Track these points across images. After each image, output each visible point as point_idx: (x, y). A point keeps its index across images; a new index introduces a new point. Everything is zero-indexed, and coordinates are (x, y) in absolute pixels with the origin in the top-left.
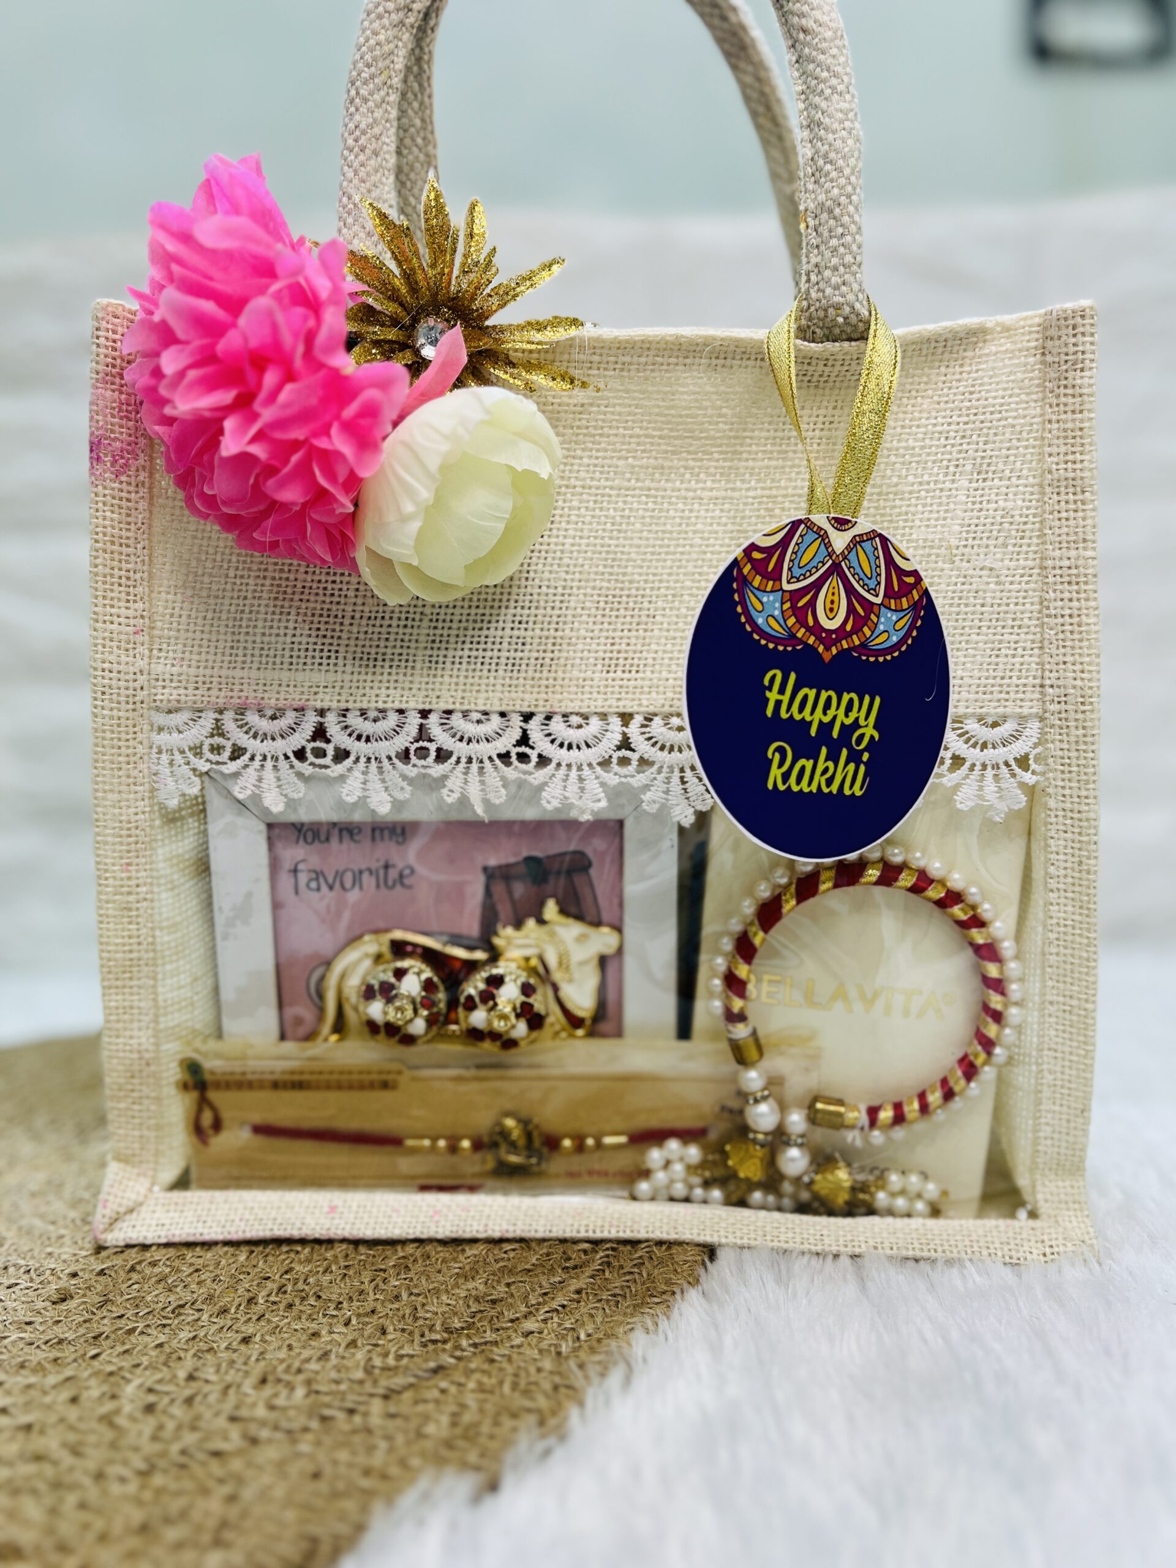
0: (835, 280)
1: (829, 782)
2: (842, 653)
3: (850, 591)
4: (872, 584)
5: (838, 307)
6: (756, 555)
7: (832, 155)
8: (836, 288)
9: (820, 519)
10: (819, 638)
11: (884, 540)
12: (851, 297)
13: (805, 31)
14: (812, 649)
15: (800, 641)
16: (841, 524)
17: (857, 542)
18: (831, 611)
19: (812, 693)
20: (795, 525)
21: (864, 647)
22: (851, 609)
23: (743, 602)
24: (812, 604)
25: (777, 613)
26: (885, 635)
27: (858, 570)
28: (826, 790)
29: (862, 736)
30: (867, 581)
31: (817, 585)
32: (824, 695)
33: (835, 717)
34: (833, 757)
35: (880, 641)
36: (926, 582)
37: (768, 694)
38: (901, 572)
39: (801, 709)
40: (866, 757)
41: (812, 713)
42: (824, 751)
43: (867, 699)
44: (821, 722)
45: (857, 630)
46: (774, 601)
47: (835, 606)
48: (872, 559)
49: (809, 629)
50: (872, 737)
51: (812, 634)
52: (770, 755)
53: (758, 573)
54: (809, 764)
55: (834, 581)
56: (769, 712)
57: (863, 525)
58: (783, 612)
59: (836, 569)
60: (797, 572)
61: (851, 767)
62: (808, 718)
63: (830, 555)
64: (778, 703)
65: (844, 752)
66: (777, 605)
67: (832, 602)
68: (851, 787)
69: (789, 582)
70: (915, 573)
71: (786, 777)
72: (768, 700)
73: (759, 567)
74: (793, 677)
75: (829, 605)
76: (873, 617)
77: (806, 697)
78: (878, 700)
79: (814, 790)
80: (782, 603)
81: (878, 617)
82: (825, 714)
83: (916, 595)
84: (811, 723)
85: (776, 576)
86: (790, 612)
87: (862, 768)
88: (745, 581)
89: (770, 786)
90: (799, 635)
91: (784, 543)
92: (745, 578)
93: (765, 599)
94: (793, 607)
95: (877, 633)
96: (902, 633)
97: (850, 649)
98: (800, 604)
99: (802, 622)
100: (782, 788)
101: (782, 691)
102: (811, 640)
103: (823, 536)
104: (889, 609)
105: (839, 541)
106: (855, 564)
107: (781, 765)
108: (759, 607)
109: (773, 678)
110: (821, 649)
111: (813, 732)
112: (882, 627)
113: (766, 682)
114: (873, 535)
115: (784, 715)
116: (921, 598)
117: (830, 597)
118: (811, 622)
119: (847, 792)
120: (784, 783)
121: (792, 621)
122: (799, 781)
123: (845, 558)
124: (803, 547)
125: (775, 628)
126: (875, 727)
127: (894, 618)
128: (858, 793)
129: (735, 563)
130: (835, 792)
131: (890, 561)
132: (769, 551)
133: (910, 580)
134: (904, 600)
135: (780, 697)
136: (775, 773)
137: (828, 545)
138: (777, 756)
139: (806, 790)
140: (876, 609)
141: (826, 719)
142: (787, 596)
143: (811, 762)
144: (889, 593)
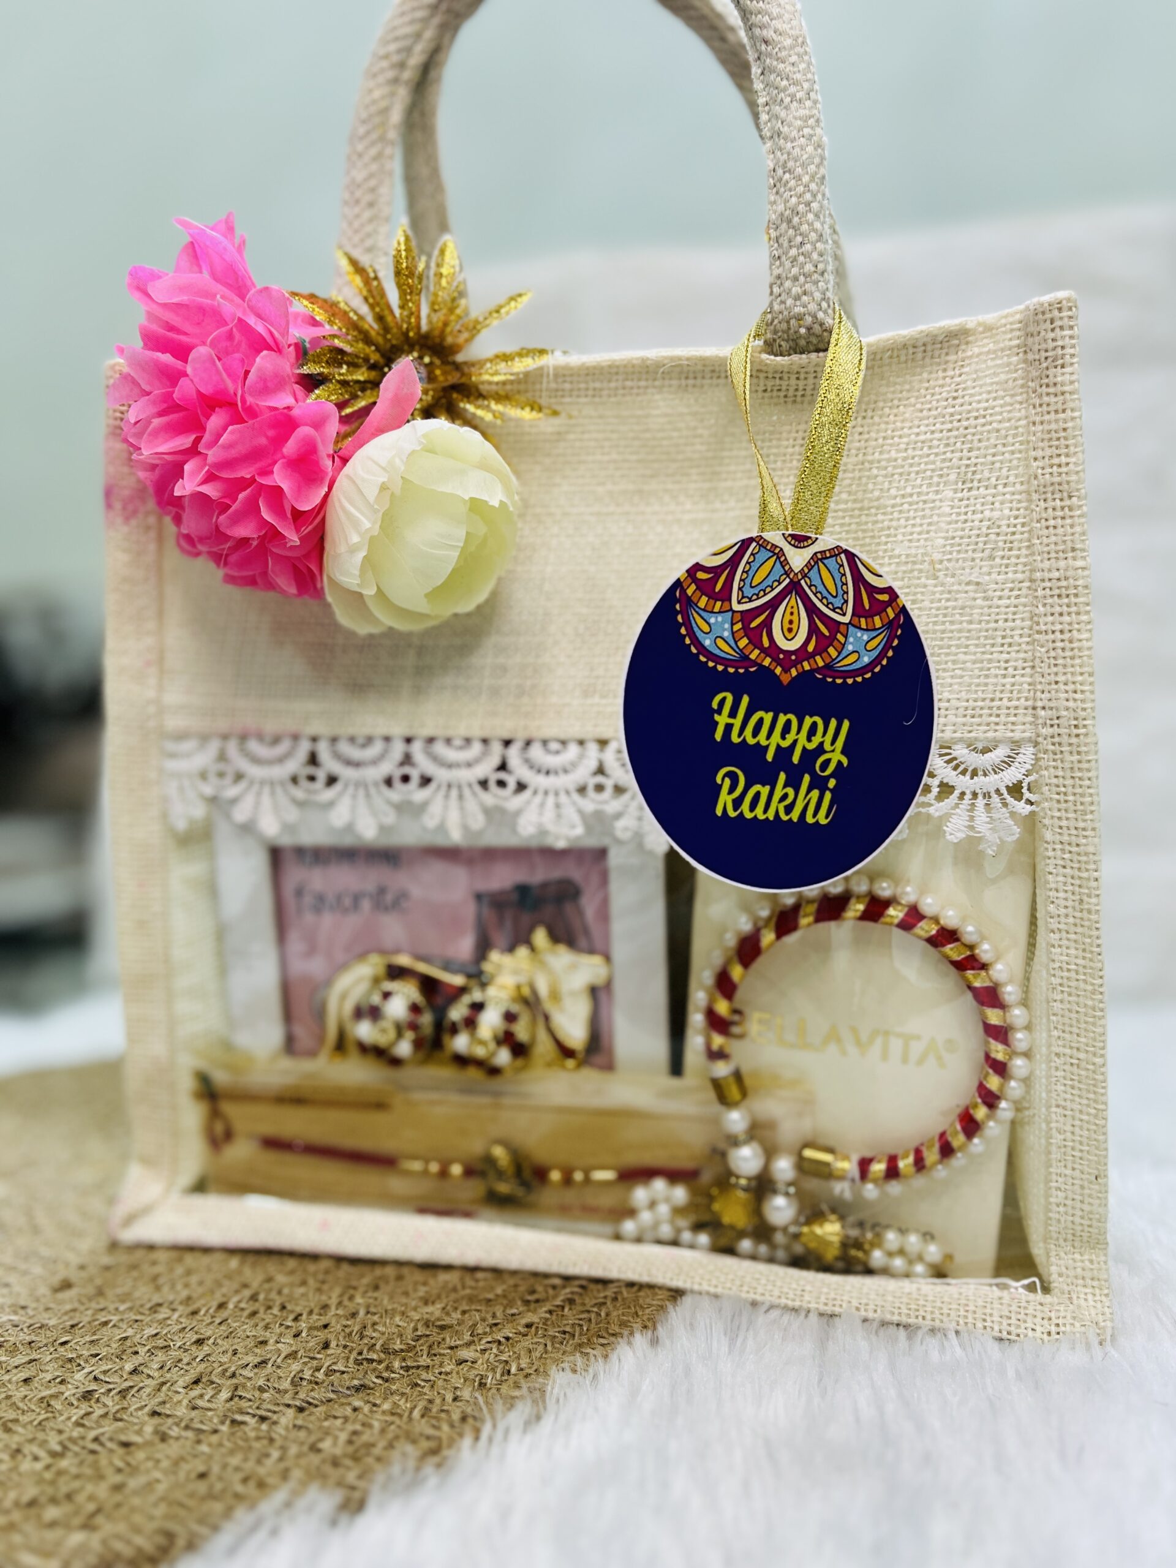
0: (796, 290)
1: (789, 809)
2: (803, 674)
3: (811, 610)
4: (837, 602)
5: (800, 318)
6: (701, 575)
7: (790, 164)
8: (797, 298)
9: (774, 537)
10: (775, 659)
11: (851, 557)
12: (812, 307)
13: (766, 42)
14: (769, 671)
15: (754, 663)
16: (799, 541)
17: (818, 559)
18: (790, 631)
19: (768, 717)
20: (745, 544)
21: (829, 668)
22: (813, 629)
23: (687, 623)
24: (768, 624)
25: (726, 634)
26: (854, 657)
27: (821, 588)
28: (785, 818)
29: (828, 761)
30: (831, 599)
31: (773, 605)
32: (782, 719)
33: (795, 742)
34: (794, 782)
35: (848, 662)
36: (904, 599)
37: (717, 717)
38: (872, 590)
39: (756, 733)
40: (832, 783)
41: (769, 736)
42: (782, 777)
43: (833, 723)
44: (778, 746)
45: (821, 650)
46: (723, 622)
47: (795, 626)
48: (837, 576)
49: (763, 650)
50: (840, 763)
51: (767, 655)
52: (719, 780)
53: (703, 593)
54: (765, 791)
55: (793, 600)
56: (718, 736)
57: (826, 542)
58: (733, 633)
59: (794, 587)
60: (748, 592)
61: (815, 794)
62: (764, 743)
63: (787, 574)
64: (729, 728)
65: (807, 779)
66: (727, 626)
67: (791, 622)
68: (815, 814)
69: (739, 602)
70: (889, 590)
71: (737, 803)
72: (717, 723)
73: (705, 588)
74: (745, 700)
75: (786, 626)
76: (839, 636)
77: (761, 721)
78: (846, 724)
79: (771, 815)
80: (732, 624)
81: (846, 637)
82: (783, 738)
83: (891, 613)
84: (767, 747)
85: (725, 595)
86: (742, 633)
87: (828, 796)
88: (689, 602)
89: (719, 812)
90: (753, 656)
91: (734, 562)
92: (689, 599)
93: (712, 620)
94: (746, 628)
95: (844, 653)
96: (876, 653)
97: (812, 671)
98: (754, 625)
99: (756, 643)
100: (732, 814)
101: (733, 714)
102: (767, 662)
103: (778, 555)
104: (860, 628)
105: (798, 559)
106: (816, 581)
107: (731, 790)
108: (706, 628)
109: (723, 700)
110: (778, 671)
111: (770, 757)
112: (850, 648)
113: (715, 705)
114: (837, 552)
115: (735, 739)
116: (897, 616)
117: (788, 617)
118: (766, 643)
119: (810, 819)
120: (735, 809)
121: (743, 642)
122: (753, 807)
123: (805, 576)
124: (755, 566)
125: (725, 650)
126: (843, 752)
127: (865, 638)
128: (823, 821)
129: (678, 584)
130: (795, 820)
131: (858, 578)
132: (716, 571)
133: (885, 597)
134: (877, 619)
135: (731, 721)
136: (725, 799)
137: (784, 563)
138: (727, 782)
139: (761, 817)
140: (843, 629)
141: (785, 744)
142: (738, 617)
143: (767, 788)
144: (859, 611)
